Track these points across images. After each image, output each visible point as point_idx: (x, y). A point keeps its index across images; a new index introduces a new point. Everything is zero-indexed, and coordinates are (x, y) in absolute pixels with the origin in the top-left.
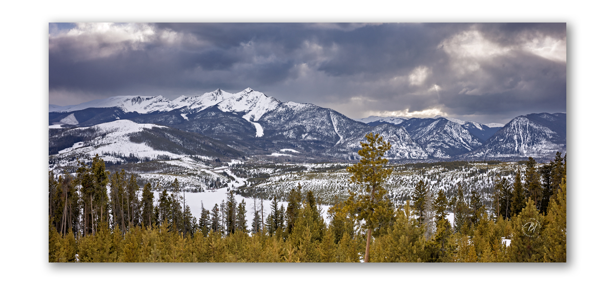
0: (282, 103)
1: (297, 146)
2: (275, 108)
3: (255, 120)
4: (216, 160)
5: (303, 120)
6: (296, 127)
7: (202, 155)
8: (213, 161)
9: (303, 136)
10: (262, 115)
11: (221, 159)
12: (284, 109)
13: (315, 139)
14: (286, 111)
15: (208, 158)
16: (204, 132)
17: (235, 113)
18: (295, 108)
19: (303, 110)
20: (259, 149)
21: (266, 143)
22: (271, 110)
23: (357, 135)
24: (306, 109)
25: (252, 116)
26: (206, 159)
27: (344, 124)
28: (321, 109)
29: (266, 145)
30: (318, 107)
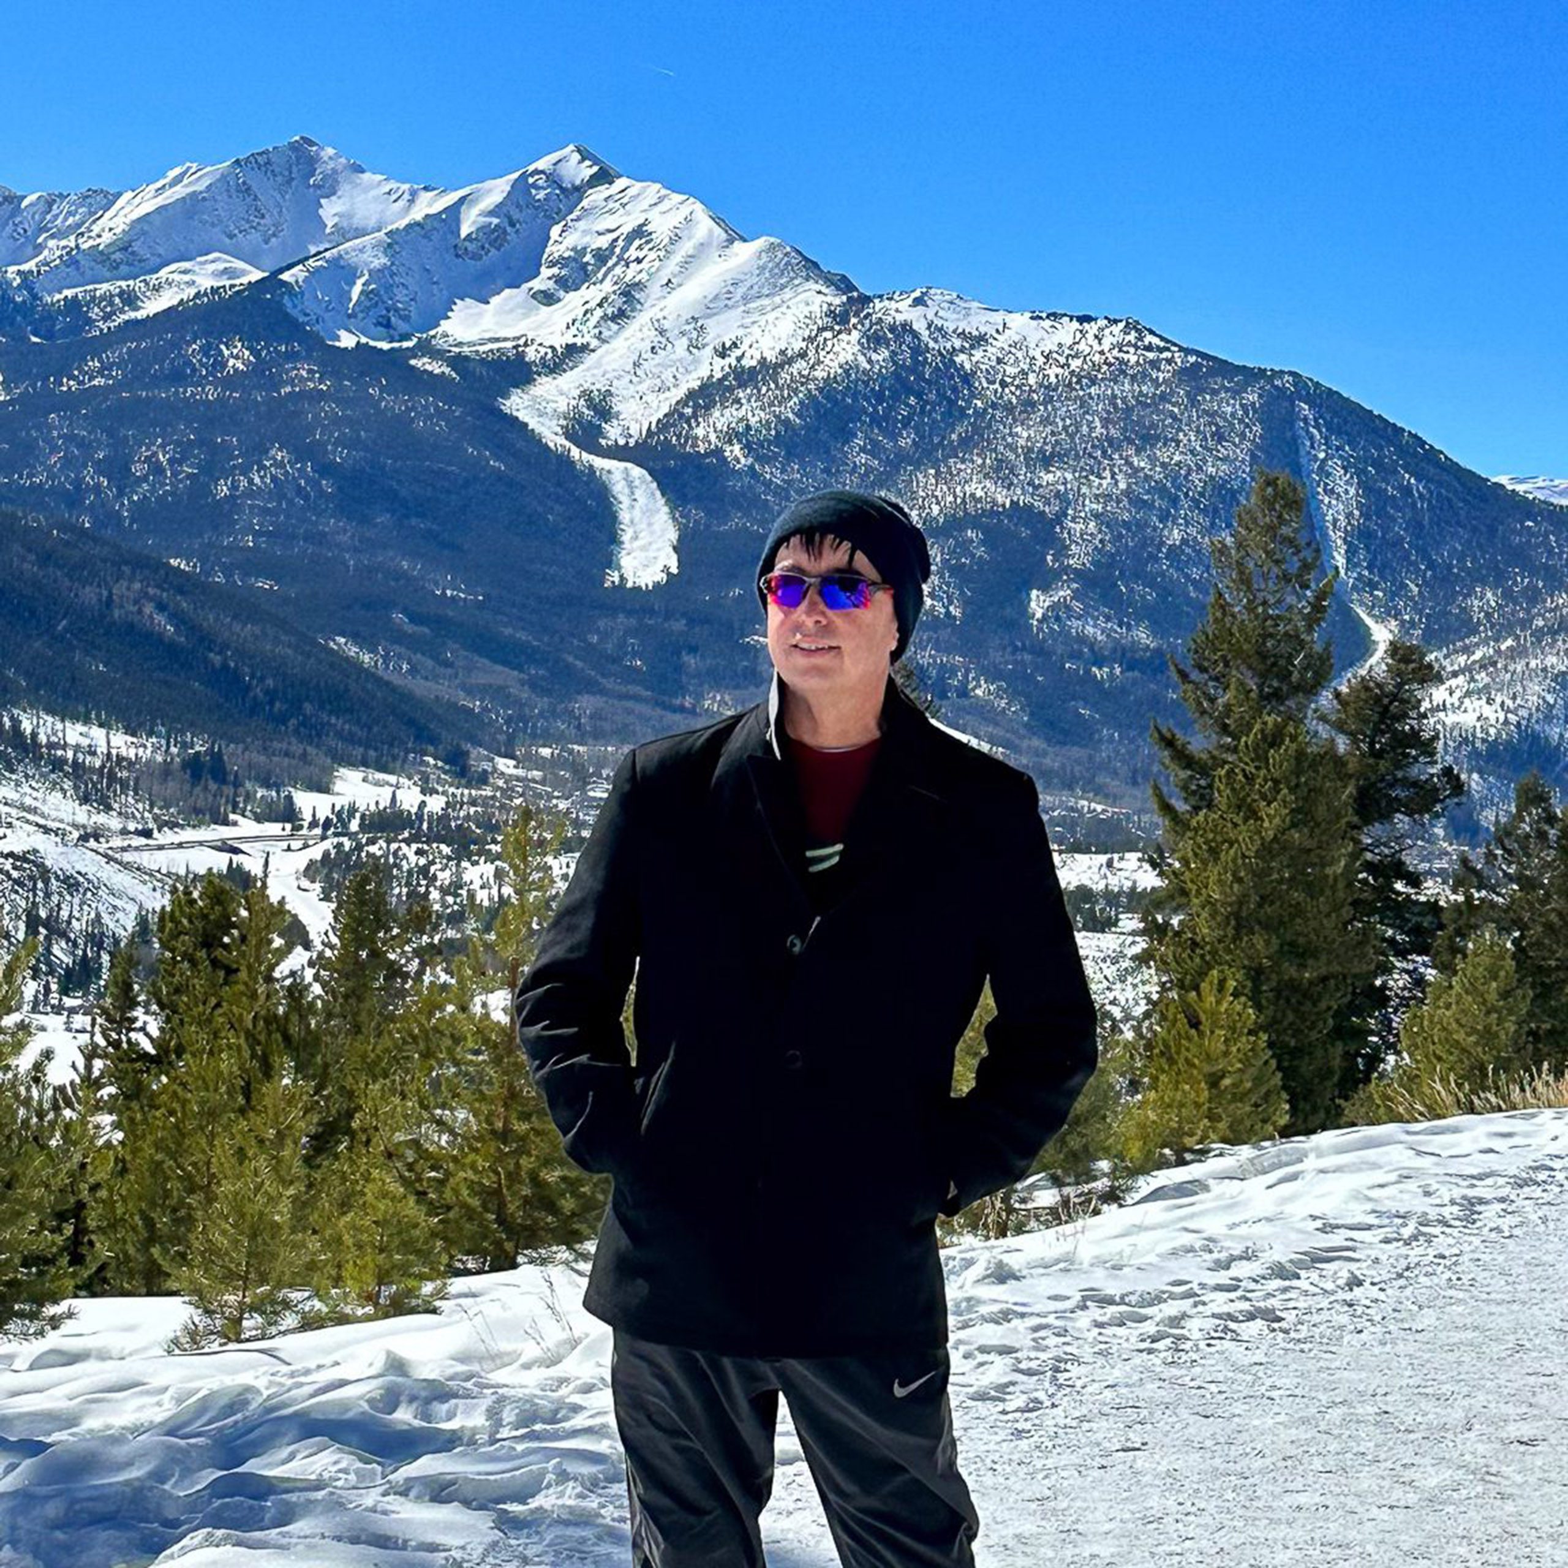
0: (866, 300)
1: (963, 692)
2: (798, 345)
3: (613, 433)
4: (194, 767)
5: (1047, 461)
6: (974, 521)
7: (65, 714)
8: (166, 771)
9: (1038, 603)
10: (679, 393)
11: (235, 757)
12: (882, 355)
13: (1142, 636)
14: (896, 375)
15: (121, 742)
16: (140, 510)
17: (437, 368)
18: (978, 354)
19: (1053, 371)
20: (622, 697)
21: (693, 650)
22: (763, 361)
23: (1525, 624)
24: (1075, 364)
25: (587, 395)
26: (102, 749)
27: (1416, 526)
28: (1212, 373)
29: (691, 661)
30: (1187, 351)
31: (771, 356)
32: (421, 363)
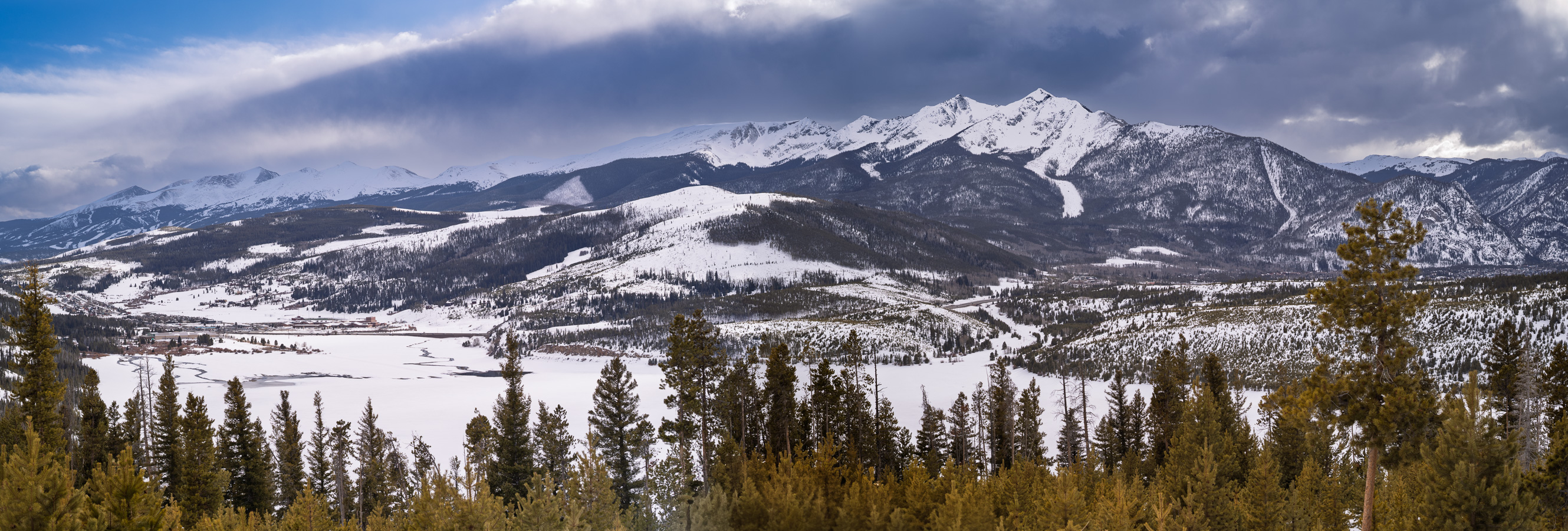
0: (1130, 127)
1: (1173, 240)
2: (1111, 141)
3: (1058, 173)
4: (959, 281)
5: (1190, 169)
6: (1170, 189)
7: (919, 269)
8: (952, 283)
9: (1191, 212)
10: (1077, 159)
11: (971, 277)
12: (1137, 142)
13: (1223, 218)
14: (1142, 148)
15: (937, 276)
16: (925, 208)
17: (1006, 158)
18: (1165, 139)
19: (1188, 143)
20: (1073, 250)
21: (1092, 234)
22: (1102, 147)
23: (1334, 205)
24: (1195, 140)
25: (1051, 162)
26: (932, 278)
27: (1299, 178)
28: (1235, 139)
29: (1092, 238)
30: (1227, 134)
31: (1104, 145)
32: (1001, 157)
